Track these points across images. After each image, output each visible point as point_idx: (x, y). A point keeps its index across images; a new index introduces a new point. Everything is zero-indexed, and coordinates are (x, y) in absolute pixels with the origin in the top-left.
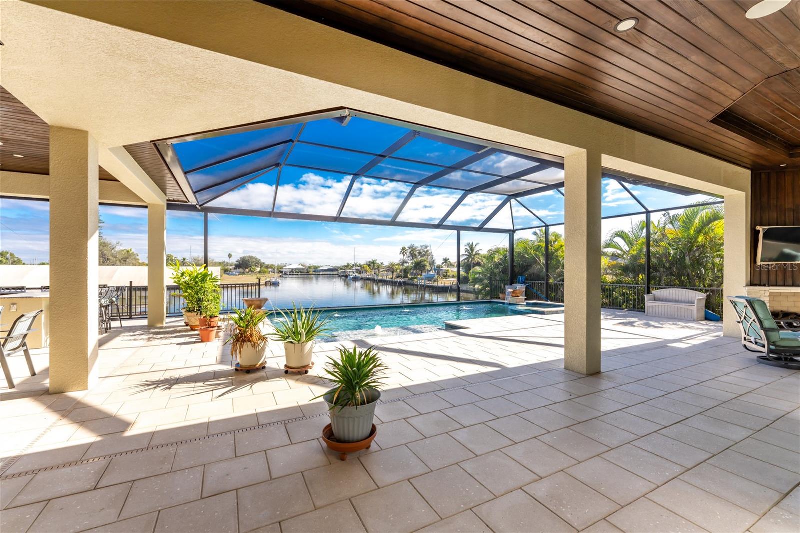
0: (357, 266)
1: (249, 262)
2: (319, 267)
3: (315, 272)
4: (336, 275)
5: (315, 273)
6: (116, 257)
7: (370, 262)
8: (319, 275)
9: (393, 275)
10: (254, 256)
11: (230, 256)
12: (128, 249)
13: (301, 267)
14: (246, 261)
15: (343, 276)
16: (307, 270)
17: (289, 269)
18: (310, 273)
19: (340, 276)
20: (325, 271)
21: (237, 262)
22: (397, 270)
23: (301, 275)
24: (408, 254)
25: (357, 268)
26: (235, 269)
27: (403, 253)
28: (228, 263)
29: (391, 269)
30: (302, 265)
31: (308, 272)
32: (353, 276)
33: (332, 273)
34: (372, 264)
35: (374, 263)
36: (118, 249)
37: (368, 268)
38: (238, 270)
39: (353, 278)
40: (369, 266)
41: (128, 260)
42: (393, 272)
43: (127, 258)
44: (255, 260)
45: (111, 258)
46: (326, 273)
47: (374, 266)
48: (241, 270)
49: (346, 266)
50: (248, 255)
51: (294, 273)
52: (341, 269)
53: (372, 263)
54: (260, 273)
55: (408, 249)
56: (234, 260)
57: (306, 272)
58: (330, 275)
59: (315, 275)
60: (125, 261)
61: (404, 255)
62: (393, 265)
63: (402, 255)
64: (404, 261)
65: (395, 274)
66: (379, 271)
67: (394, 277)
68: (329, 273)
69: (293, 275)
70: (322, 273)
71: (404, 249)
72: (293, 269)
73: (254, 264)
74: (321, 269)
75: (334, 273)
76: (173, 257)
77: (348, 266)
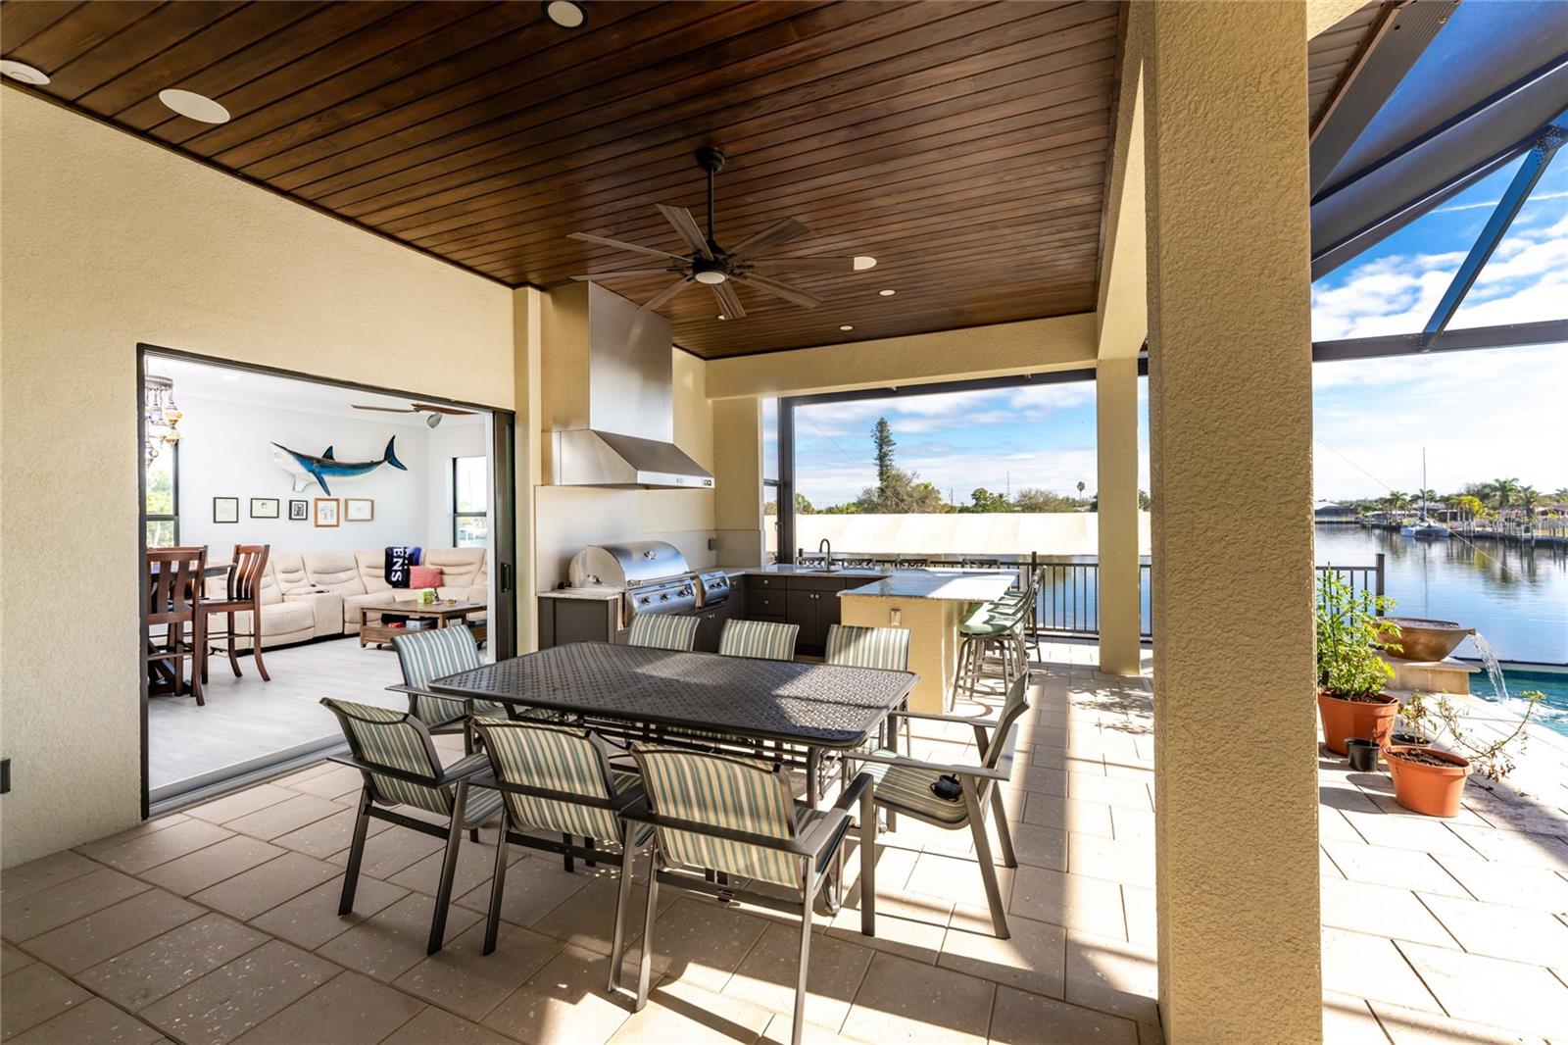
0: (1432, 499)
4: (1347, 523)
6: (911, 496)
7: (1484, 487)
11: (1081, 486)
12: (926, 482)
15: (1375, 527)
19: (1364, 527)
21: (1092, 497)
25: (1432, 505)
28: (1074, 500)
32: (1418, 528)
33: (1335, 519)
34: (1497, 495)
35: (1504, 488)
36: (915, 482)
37: (1477, 503)
39: (1417, 532)
40: (1483, 497)
41: (927, 501)
43: (926, 498)
45: (905, 497)
47: (1505, 497)
49: (1387, 501)
52: (1367, 509)
53: (1495, 489)
56: (1086, 494)
58: (1331, 523)
60: (924, 502)
75: (1344, 519)
76: (986, 492)
77: (1394, 500)
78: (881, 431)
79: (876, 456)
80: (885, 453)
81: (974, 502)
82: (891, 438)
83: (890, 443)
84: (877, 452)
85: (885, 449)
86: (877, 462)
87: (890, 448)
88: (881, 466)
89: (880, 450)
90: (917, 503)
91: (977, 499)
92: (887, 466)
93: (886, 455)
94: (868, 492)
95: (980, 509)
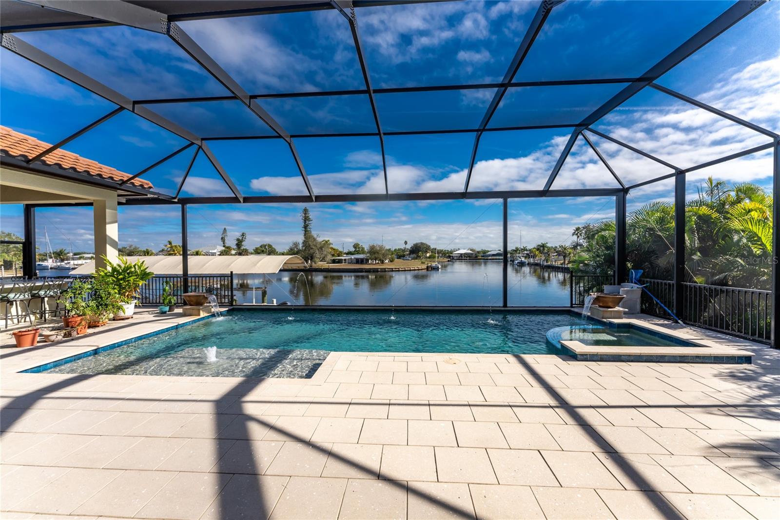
0: (527, 250)
1: (420, 248)
2: (488, 251)
3: (482, 256)
5: (483, 258)
6: (317, 246)
7: (539, 245)
8: (488, 259)
9: (565, 260)
10: (424, 242)
11: (406, 243)
12: (326, 239)
13: (469, 252)
14: (418, 247)
16: (476, 254)
17: (458, 254)
18: (479, 258)
20: (494, 255)
21: (411, 248)
22: (570, 254)
23: (469, 259)
24: (583, 235)
26: (410, 254)
27: (577, 234)
28: (403, 249)
29: (562, 252)
30: (471, 250)
31: (476, 257)
33: (500, 257)
34: (542, 248)
35: (543, 246)
36: (319, 240)
37: (537, 253)
38: (412, 256)
39: (520, 263)
40: (538, 249)
41: (323, 249)
42: (564, 257)
43: (323, 247)
44: (425, 246)
45: (313, 247)
46: (495, 258)
47: (544, 249)
48: (414, 255)
49: (514, 250)
50: (420, 242)
51: (462, 258)
54: (430, 257)
55: (582, 229)
56: (409, 246)
57: (474, 255)
59: (484, 259)
60: (322, 249)
61: (578, 237)
62: (565, 249)
63: (575, 237)
64: (577, 244)
65: (567, 260)
66: (549, 255)
67: (566, 262)
68: (498, 258)
69: (462, 259)
70: (490, 258)
71: (578, 229)
72: (461, 254)
73: (424, 249)
74: (489, 253)
77: (516, 250)
78: (305, 214)
79: (303, 226)
80: (307, 225)
81: (354, 250)
82: (310, 217)
83: (309, 220)
84: (303, 224)
85: (307, 222)
86: (303, 229)
87: (310, 222)
88: (305, 231)
89: (305, 223)
90: (319, 250)
91: (355, 248)
92: (308, 231)
93: (308, 226)
94: (296, 244)
95: (356, 253)
